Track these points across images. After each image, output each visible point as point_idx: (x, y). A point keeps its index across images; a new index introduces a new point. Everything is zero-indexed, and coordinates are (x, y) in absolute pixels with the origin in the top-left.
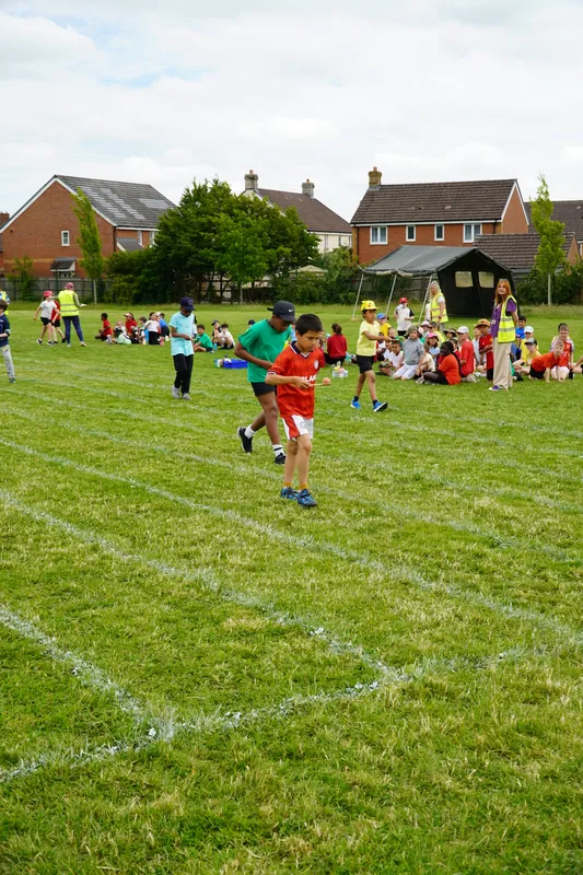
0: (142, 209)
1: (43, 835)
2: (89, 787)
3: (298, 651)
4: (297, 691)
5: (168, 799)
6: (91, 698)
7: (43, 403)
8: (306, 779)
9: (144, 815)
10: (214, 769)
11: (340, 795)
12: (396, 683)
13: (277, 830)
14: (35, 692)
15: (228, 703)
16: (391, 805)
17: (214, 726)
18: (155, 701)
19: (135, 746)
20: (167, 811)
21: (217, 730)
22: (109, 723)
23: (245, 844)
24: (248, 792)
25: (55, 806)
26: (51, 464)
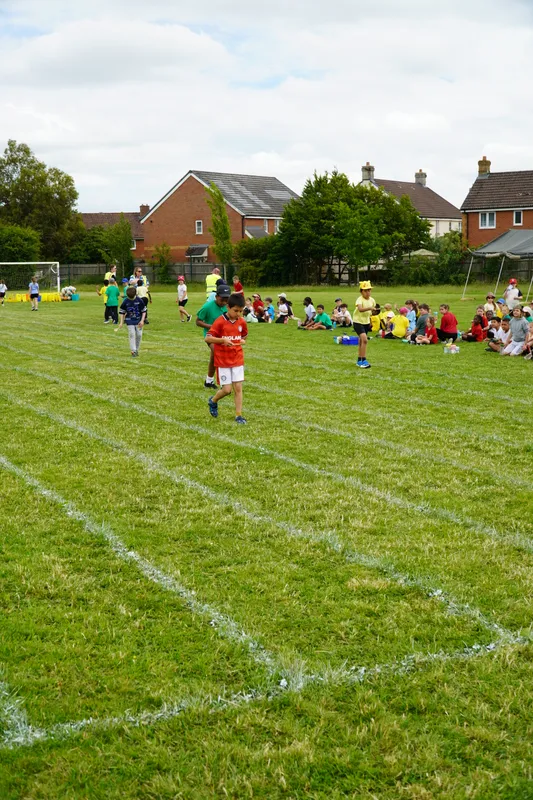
0: (268, 199)
1: (183, 776)
2: (226, 732)
3: (418, 611)
4: (418, 649)
5: (299, 746)
6: (227, 649)
7: (181, 376)
8: (427, 732)
9: (277, 760)
10: (341, 720)
11: (459, 749)
12: (512, 645)
13: (400, 779)
14: (177, 641)
15: (353, 658)
16: (507, 758)
17: (340, 679)
18: (287, 653)
19: (269, 694)
20: (298, 757)
21: (343, 683)
22: (244, 672)
23: (370, 790)
24: (373, 743)
25: (194, 749)
26: (189, 432)
